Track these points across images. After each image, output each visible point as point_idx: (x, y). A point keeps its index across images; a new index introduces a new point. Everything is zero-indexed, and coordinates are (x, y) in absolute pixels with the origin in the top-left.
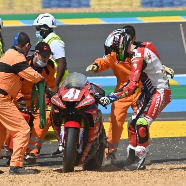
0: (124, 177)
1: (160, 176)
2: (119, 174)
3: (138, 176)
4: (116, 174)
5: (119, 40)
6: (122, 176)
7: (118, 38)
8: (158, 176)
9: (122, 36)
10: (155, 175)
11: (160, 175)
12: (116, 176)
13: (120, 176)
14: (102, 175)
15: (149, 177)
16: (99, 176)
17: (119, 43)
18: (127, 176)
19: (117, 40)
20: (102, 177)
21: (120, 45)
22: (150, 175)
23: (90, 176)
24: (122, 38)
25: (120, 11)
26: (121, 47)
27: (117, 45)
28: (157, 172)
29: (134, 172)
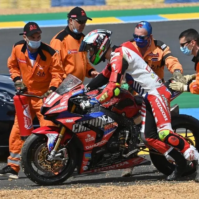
0: (148, 197)
1: (189, 196)
2: (141, 195)
3: (164, 197)
4: (138, 195)
5: (102, 41)
6: (145, 197)
7: (102, 38)
8: (186, 196)
9: (106, 38)
10: (183, 195)
11: (189, 194)
12: (138, 197)
13: (143, 197)
14: (122, 196)
15: (176, 197)
16: (118, 198)
17: (102, 43)
18: (151, 197)
19: (101, 40)
20: (122, 198)
21: (102, 46)
22: (177, 195)
23: (108, 197)
24: (106, 39)
25: (140, 8)
26: (101, 48)
27: (99, 45)
28: (185, 192)
29: (158, 193)
